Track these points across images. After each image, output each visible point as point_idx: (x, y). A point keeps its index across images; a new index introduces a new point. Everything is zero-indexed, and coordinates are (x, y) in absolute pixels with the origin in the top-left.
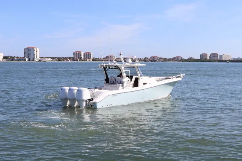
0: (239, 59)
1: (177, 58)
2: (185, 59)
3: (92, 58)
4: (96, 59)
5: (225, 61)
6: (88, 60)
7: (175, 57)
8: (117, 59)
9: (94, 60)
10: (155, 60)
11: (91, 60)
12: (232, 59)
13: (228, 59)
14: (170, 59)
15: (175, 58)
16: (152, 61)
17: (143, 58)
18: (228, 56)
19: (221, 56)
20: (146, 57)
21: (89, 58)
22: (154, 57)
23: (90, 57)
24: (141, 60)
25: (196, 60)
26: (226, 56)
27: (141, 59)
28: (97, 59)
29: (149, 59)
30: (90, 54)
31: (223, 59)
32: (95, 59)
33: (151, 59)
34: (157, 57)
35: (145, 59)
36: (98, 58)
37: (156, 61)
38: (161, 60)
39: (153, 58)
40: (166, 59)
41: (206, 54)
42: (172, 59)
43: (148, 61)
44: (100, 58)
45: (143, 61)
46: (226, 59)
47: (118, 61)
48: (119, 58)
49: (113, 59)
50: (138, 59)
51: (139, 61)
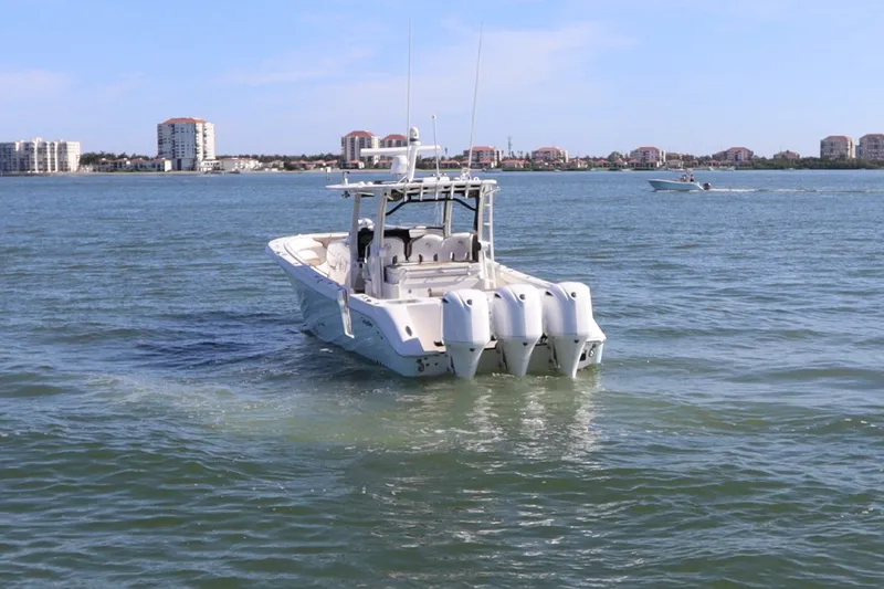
1: (731, 156)
2: (764, 158)
4: (427, 163)
7: (725, 150)
8: (505, 159)
9: (421, 163)
10: (651, 161)
14: (707, 158)
15: (725, 154)
16: (637, 167)
17: (606, 156)
20: (613, 154)
22: (645, 152)
24: (597, 164)
25: (805, 160)
27: (595, 159)
28: (429, 160)
29: (627, 159)
32: (424, 160)
33: (635, 161)
34: (657, 151)
35: (611, 158)
36: (436, 158)
37: (651, 167)
38: (673, 162)
39: (640, 156)
40: (692, 157)
41: (844, 139)
42: (715, 157)
43: (624, 167)
44: (443, 159)
45: (605, 165)
47: (512, 169)
48: (514, 158)
49: (492, 160)
50: (587, 159)
51: (590, 166)
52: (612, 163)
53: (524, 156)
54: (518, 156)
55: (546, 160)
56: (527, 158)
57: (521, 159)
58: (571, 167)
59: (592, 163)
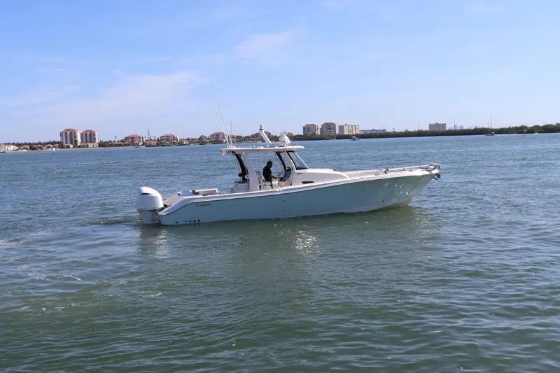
0: (373, 132)
2: (276, 136)
3: (97, 141)
4: (106, 144)
5: (349, 137)
6: (91, 145)
8: (146, 141)
9: (102, 145)
10: (220, 139)
11: (96, 145)
12: (362, 133)
13: (354, 133)
14: (248, 137)
16: (214, 143)
17: (198, 138)
18: (354, 127)
19: (341, 128)
20: (201, 136)
21: (91, 142)
22: (217, 135)
23: (95, 139)
24: (193, 141)
25: (296, 136)
26: (351, 128)
27: (192, 139)
28: (107, 142)
29: (208, 139)
30: (94, 135)
31: (346, 133)
33: (212, 139)
34: (224, 135)
36: (110, 141)
37: (221, 142)
39: (215, 137)
40: (241, 137)
42: (252, 136)
43: (207, 143)
44: (114, 141)
45: (198, 142)
46: (351, 134)
47: (150, 146)
48: (151, 140)
49: (140, 141)
50: (188, 139)
51: (190, 143)
52: (201, 141)
53: (156, 139)
54: (153, 139)
55: (168, 140)
56: (158, 140)
57: (155, 140)
58: (181, 144)
59: (191, 141)
